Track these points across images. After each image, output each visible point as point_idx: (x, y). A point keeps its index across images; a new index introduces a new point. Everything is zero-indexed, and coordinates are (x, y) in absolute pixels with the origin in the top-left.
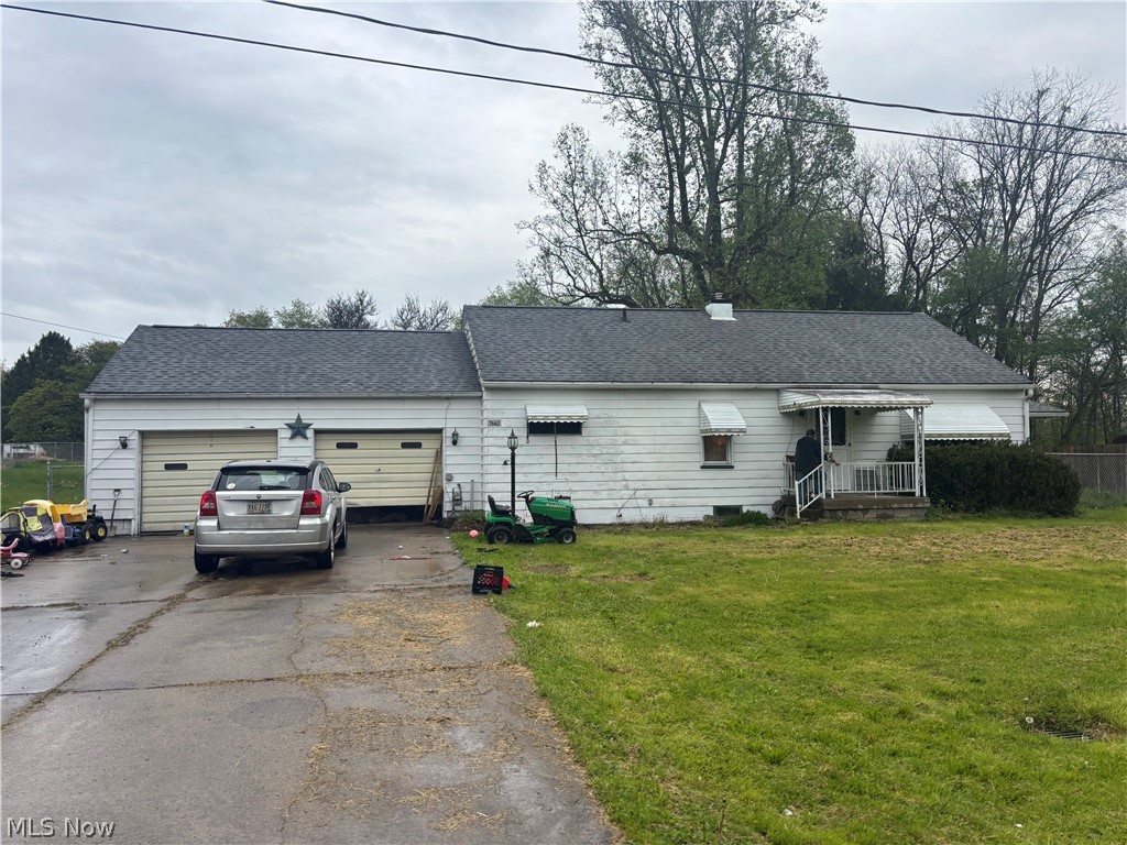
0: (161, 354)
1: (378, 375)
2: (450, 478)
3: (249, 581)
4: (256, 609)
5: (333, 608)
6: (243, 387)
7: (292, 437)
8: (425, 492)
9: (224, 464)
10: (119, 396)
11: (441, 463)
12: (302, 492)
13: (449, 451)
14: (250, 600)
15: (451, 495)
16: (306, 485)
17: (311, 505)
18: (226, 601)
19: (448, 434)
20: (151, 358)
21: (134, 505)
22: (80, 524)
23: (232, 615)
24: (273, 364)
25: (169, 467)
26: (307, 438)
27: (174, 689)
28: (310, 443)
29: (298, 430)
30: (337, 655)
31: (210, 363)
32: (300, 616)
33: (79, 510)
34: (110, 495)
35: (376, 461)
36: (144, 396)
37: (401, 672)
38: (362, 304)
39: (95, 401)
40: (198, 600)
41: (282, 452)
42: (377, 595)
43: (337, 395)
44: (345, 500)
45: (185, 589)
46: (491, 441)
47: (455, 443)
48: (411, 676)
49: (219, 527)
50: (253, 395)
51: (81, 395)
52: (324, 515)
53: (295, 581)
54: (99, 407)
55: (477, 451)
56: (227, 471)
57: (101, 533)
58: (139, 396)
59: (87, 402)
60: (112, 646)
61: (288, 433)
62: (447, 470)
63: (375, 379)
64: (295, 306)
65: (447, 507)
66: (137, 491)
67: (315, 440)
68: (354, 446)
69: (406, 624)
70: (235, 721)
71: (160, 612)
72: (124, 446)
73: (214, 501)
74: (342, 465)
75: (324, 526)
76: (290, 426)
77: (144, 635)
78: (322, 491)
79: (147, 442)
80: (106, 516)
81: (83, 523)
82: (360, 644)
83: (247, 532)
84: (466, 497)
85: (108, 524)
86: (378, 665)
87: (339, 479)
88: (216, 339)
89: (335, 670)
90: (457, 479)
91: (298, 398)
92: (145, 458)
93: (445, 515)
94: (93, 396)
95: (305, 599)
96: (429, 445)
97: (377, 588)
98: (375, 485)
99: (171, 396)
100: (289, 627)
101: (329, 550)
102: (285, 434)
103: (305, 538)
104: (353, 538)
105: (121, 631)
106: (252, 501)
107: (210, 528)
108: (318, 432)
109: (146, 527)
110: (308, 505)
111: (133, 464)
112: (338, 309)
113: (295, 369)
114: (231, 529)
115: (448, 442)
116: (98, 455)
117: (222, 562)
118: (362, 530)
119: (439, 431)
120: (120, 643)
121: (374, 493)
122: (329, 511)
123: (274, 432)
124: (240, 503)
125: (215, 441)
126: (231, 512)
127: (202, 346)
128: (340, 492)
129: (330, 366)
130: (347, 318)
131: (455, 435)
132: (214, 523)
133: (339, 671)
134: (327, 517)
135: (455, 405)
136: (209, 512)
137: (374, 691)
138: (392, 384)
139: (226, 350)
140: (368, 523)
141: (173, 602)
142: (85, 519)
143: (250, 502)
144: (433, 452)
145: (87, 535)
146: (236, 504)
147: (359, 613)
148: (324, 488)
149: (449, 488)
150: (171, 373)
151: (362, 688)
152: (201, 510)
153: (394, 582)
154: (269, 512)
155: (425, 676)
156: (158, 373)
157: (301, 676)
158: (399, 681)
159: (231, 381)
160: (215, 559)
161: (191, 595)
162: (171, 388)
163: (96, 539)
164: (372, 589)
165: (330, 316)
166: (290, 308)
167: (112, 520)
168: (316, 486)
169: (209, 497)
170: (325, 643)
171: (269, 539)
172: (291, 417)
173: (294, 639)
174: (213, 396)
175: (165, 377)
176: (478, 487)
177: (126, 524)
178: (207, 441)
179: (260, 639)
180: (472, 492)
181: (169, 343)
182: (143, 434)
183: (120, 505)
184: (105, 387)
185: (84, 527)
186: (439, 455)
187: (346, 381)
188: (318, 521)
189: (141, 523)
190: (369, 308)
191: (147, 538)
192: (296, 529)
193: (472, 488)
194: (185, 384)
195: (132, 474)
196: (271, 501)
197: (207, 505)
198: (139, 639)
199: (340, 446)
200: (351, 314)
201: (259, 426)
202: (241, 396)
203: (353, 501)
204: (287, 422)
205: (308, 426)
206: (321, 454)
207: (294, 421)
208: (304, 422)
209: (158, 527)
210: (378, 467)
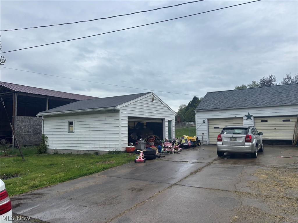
0: (212, 99)
1: (274, 99)
3: (231, 160)
4: (230, 168)
5: (253, 171)
6: (233, 106)
7: (247, 119)
8: (292, 135)
9: (224, 127)
10: (202, 110)
12: (245, 135)
14: (230, 165)
16: (246, 133)
17: (248, 139)
18: (223, 165)
20: (210, 100)
21: (207, 137)
22: (194, 142)
23: (223, 169)
24: (241, 99)
25: (215, 128)
26: (251, 119)
27: (202, 189)
28: (253, 120)
29: (249, 117)
30: (250, 187)
31: (224, 100)
32: (242, 172)
33: (194, 138)
34: (201, 135)
36: (208, 110)
37: (270, 196)
38: (271, 79)
39: (197, 112)
40: (216, 164)
41: (244, 123)
42: (269, 168)
43: (260, 106)
44: (261, 138)
45: (213, 160)
48: (274, 199)
49: (222, 144)
50: (236, 108)
51: (194, 111)
52: (253, 142)
53: (244, 161)
54: (198, 113)
56: (224, 129)
57: (199, 144)
58: (207, 110)
59: (195, 112)
60: (192, 174)
61: (246, 118)
63: (272, 101)
64: (253, 82)
66: (208, 134)
67: (254, 120)
68: (266, 121)
69: (277, 180)
70: (214, 202)
71: (205, 166)
72: (204, 122)
73: (221, 137)
74: (261, 127)
75: (253, 145)
76: (246, 116)
77: (200, 172)
78: (252, 135)
79: (210, 121)
80: (201, 140)
81: (195, 141)
82: (258, 184)
83: (230, 146)
85: (201, 142)
86: (263, 193)
87: (259, 131)
88: (226, 94)
89: (248, 192)
91: (248, 108)
92: (209, 125)
94: (197, 111)
95: (245, 167)
96: (293, 120)
97: (269, 166)
98: (274, 133)
99: (214, 109)
100: (238, 175)
101: (255, 152)
103: (247, 148)
104: (265, 149)
105: (195, 170)
106: (231, 137)
107: (220, 144)
108: (255, 117)
109: (210, 143)
110: (247, 139)
111: (206, 127)
112: (263, 81)
113: (248, 100)
114: (226, 145)
116: (198, 125)
117: (225, 154)
118: (270, 147)
119: (296, 116)
120: (193, 173)
122: (254, 141)
123: (242, 118)
124: (228, 138)
125: (226, 121)
126: (225, 140)
127: (222, 96)
128: (260, 135)
129: (258, 98)
130: (267, 84)
132: (221, 143)
133: (249, 192)
134: (254, 143)
136: (220, 140)
137: (259, 201)
138: (278, 102)
139: (229, 96)
140: (273, 144)
141: (209, 164)
142: (195, 140)
143: (231, 138)
144: (294, 123)
145: (196, 144)
146: (227, 138)
147: (261, 174)
148: (253, 134)
150: (214, 104)
151: (255, 199)
152: (218, 139)
153: (276, 165)
154: (236, 141)
155: (279, 200)
156: (211, 104)
157: (237, 191)
158: (269, 200)
159: (229, 105)
160: (223, 153)
161: (214, 162)
162: (214, 107)
163: (199, 145)
164: (268, 166)
165: (261, 84)
166: (252, 83)
167: (202, 141)
168: (250, 133)
169: (220, 136)
170: (247, 182)
171: (236, 148)
172: (246, 113)
173: (238, 179)
174: (225, 109)
175: (213, 105)
177: (205, 142)
178: (224, 121)
179: (228, 178)
181: (214, 96)
182: (208, 120)
183: (204, 137)
184: (199, 108)
185: (195, 142)
186: (297, 123)
187: (263, 102)
188: (251, 144)
189: (209, 142)
190: (274, 80)
191: (211, 146)
192: (244, 146)
194: (218, 106)
195: (206, 130)
196: (236, 137)
197: (219, 138)
198: (198, 173)
199: (262, 121)
200: (268, 82)
201: (238, 116)
202: (232, 108)
203: (267, 138)
204: (245, 115)
205: (251, 116)
206: (256, 124)
207: (247, 115)
208: (250, 114)
209: (213, 143)
210: (275, 127)
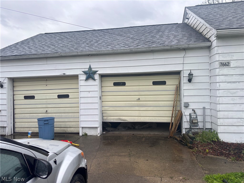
2: (187, 106)
7: (87, 79)
8: (169, 113)
11: (180, 95)
13: (185, 86)
15: (188, 118)
19: (185, 75)
25: (26, 98)
26: (95, 80)
28: (97, 82)
29: (90, 75)
35: (137, 93)
41: (81, 89)
46: (222, 78)
47: (190, 80)
50: (62, 54)
55: (207, 86)
62: (184, 100)
65: (186, 125)
66: (10, 111)
67: (101, 81)
68: (124, 84)
72: (2, 86)
76: (85, 73)
79: (16, 84)
84: (200, 119)
90: (192, 106)
91: (89, 55)
92: (15, 93)
93: (184, 132)
96: (171, 83)
98: (137, 108)
99: (20, 57)
102: (83, 77)
108: (102, 76)
109: (17, 130)
115: (184, 80)
119: (178, 73)
121: (137, 113)
123: (75, 77)
125: (48, 82)
131: (190, 75)
135: (190, 54)
144: (174, 87)
149: (186, 113)
172: (86, 67)
176: (208, 112)
178: (44, 83)
180: (204, 115)
182: (13, 80)
186: (178, 89)
189: (14, 128)
193: (204, 112)
199: (115, 84)
201: (68, 73)
202: (56, 55)
203: (123, 118)
204: (83, 70)
205: (95, 72)
206: (104, 89)
207: (87, 70)
208: (93, 70)
209: (22, 130)
210: (138, 97)
